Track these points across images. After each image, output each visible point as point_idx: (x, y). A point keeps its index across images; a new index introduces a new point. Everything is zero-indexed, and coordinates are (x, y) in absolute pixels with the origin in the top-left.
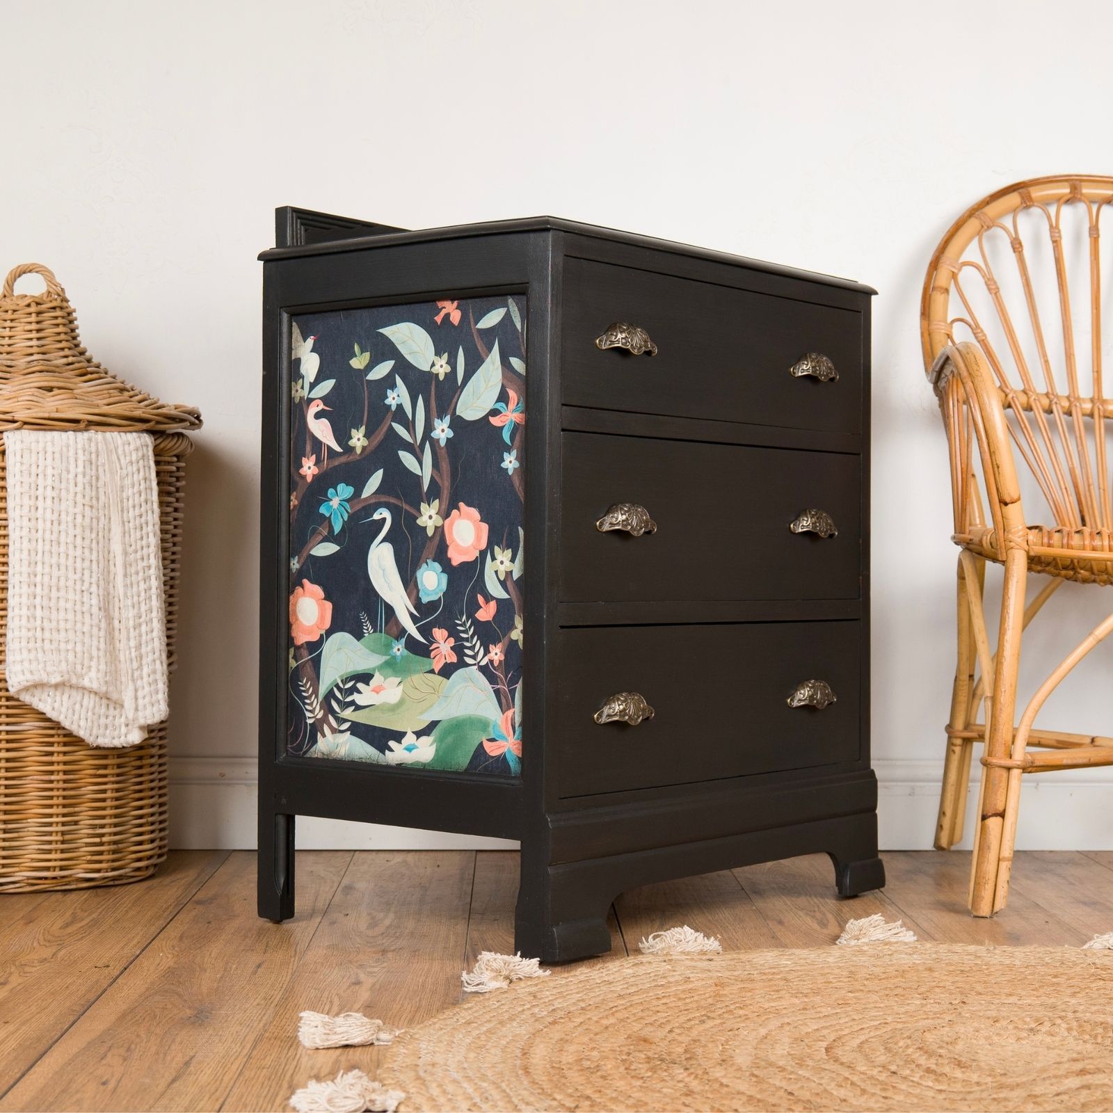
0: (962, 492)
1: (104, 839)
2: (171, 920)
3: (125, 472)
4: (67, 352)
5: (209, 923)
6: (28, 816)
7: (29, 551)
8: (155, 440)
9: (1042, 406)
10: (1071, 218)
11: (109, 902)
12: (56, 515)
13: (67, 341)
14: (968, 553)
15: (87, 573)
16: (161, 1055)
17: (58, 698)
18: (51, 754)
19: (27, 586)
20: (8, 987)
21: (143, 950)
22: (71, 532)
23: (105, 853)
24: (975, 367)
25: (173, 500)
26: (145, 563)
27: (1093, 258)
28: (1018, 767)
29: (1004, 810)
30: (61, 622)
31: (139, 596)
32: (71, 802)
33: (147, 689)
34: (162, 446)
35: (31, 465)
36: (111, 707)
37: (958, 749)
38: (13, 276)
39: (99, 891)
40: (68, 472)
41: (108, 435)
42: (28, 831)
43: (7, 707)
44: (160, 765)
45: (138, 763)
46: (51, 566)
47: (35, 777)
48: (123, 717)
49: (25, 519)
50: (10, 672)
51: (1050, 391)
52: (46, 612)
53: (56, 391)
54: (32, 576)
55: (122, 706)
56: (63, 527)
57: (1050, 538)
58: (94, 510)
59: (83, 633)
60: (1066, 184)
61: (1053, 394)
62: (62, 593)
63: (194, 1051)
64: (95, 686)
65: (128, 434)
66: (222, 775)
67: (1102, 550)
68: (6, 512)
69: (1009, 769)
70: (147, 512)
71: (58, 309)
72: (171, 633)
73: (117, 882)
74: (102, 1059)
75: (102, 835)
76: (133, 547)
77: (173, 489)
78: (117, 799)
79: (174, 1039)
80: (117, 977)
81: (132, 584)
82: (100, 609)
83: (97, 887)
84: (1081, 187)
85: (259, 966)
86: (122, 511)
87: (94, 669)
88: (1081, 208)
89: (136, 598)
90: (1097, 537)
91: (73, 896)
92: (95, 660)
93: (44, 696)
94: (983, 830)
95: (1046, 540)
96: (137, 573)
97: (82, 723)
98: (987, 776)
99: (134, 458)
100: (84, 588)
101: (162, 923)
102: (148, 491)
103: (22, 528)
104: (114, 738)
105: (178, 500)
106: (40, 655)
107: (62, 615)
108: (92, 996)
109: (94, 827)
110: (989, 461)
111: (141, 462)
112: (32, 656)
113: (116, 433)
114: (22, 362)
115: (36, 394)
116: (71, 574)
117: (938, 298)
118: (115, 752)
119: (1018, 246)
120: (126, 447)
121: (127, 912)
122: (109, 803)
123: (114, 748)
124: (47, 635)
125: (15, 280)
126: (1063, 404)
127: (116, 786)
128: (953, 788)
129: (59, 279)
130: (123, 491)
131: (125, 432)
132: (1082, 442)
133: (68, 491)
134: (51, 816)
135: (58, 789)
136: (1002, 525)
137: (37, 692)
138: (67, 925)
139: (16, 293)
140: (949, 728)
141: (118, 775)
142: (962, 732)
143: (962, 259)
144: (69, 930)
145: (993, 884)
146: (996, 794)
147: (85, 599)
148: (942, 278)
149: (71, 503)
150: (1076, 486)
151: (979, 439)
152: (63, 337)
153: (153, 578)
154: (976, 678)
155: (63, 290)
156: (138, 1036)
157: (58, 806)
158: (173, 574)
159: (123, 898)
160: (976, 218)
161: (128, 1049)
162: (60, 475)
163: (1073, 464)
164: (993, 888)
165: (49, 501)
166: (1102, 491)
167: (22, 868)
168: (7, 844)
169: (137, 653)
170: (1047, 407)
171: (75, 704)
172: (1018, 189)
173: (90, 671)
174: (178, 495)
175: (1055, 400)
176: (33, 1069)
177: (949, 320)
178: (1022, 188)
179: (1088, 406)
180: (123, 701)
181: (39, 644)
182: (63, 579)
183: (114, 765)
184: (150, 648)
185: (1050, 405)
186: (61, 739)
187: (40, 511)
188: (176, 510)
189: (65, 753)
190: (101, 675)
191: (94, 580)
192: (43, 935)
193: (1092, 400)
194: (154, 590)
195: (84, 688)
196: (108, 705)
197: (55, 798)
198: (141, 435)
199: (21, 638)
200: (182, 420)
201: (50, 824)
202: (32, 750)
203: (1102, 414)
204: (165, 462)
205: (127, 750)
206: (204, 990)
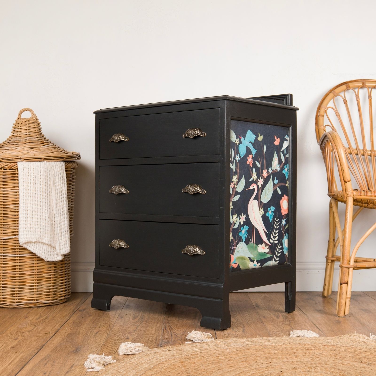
0: (331, 179)
1: (50, 290)
2: (71, 317)
3: (56, 174)
4: (38, 136)
5: (83, 318)
7: (26, 200)
8: (66, 164)
9: (354, 152)
10: (362, 93)
11: (51, 311)
12: (34, 188)
13: (38, 132)
14: (333, 199)
15: (44, 206)
16: (64, 364)
17: (35, 246)
18: (33, 264)
19: (25, 211)
20: (18, 340)
21: (61, 327)
22: (39, 194)
23: (51, 295)
26: (62, 203)
27: (370, 105)
28: (352, 268)
29: (348, 282)
30: (36, 222)
31: (60, 213)
32: (40, 279)
33: (63, 243)
34: (68, 165)
35: (26, 173)
36: (52, 249)
37: (330, 264)
38: (21, 112)
39: (49, 307)
40: (38, 175)
41: (51, 163)
42: (26, 288)
43: (19, 249)
44: (68, 266)
45: (61, 266)
46: (33, 204)
47: (28, 271)
48: (56, 252)
49: (25, 190)
50: (20, 238)
52: (31, 219)
53: (34, 149)
54: (27, 208)
55: (55, 248)
56: (36, 192)
58: (46, 187)
59: (43, 225)
60: (360, 82)
61: (358, 149)
62: (36, 213)
63: (74, 362)
64: (47, 242)
66: (88, 269)
68: (18, 188)
69: (349, 268)
70: (63, 187)
71: (35, 123)
72: (71, 224)
73: (54, 304)
74: (45, 365)
75: (50, 289)
76: (59, 198)
77: (71, 179)
78: (54, 278)
79: (68, 358)
80: (52, 337)
81: (58, 210)
82: (48, 218)
83: (48, 306)
84: (365, 83)
85: (97, 333)
86: (55, 187)
87: (46, 237)
88: (366, 90)
89: (60, 214)
91: (41, 309)
92: (47, 234)
93: (31, 245)
94: (341, 288)
95: (359, 194)
96: (60, 206)
97: (43, 254)
98: (342, 271)
99: (59, 170)
100: (43, 211)
101: (68, 318)
102: (63, 180)
103: (23, 192)
104: (53, 258)
105: (73, 182)
106: (30, 233)
107: (36, 220)
108: (44, 343)
109: (47, 286)
111: (61, 171)
112: (27, 233)
113: (53, 162)
114: (23, 140)
115: (28, 150)
116: (39, 207)
117: (321, 118)
118: (53, 263)
119: (345, 102)
120: (56, 166)
121: (57, 314)
122: (52, 279)
123: (53, 262)
124: (32, 226)
125: (22, 113)
126: (361, 152)
127: (54, 273)
128: (328, 276)
129: (35, 113)
130: (55, 180)
131: (56, 162)
132: (368, 164)
133: (38, 181)
134: (33, 283)
135: (36, 275)
136: (345, 189)
137: (29, 244)
138: (38, 319)
139: (22, 118)
140: (327, 257)
141: (55, 270)
142: (331, 258)
143: (328, 106)
145: (344, 306)
146: (345, 276)
147: (44, 215)
148: (322, 112)
149: (39, 185)
150: (366, 179)
152: (36, 131)
153: (65, 208)
155: (36, 116)
156: (57, 357)
157: (36, 280)
158: (72, 206)
159: (56, 309)
160: (332, 93)
161: (54, 362)
162: (35, 176)
163: (365, 171)
164: (344, 307)
165: (32, 184)
166: (375, 180)
167: (24, 300)
169: (60, 231)
170: (356, 153)
171: (41, 248)
172: (345, 84)
173: (45, 237)
174: (73, 181)
175: (359, 151)
176: (23, 369)
177: (324, 125)
178: (346, 83)
179: (369, 153)
180: (56, 247)
181: (29, 229)
182: (36, 209)
183: (53, 267)
184: (64, 230)
186: (37, 259)
187: (29, 187)
188: (73, 185)
189: (38, 263)
190: (49, 239)
191: (46, 208)
192: (30, 322)
193: (371, 151)
194: (65, 211)
195: (43, 243)
196: (51, 248)
197: (35, 278)
198: (61, 162)
199: (23, 227)
200: (74, 157)
201: (33, 286)
202: (27, 263)
203: (374, 155)
204: (69, 170)
205: (57, 262)
206: (79, 341)
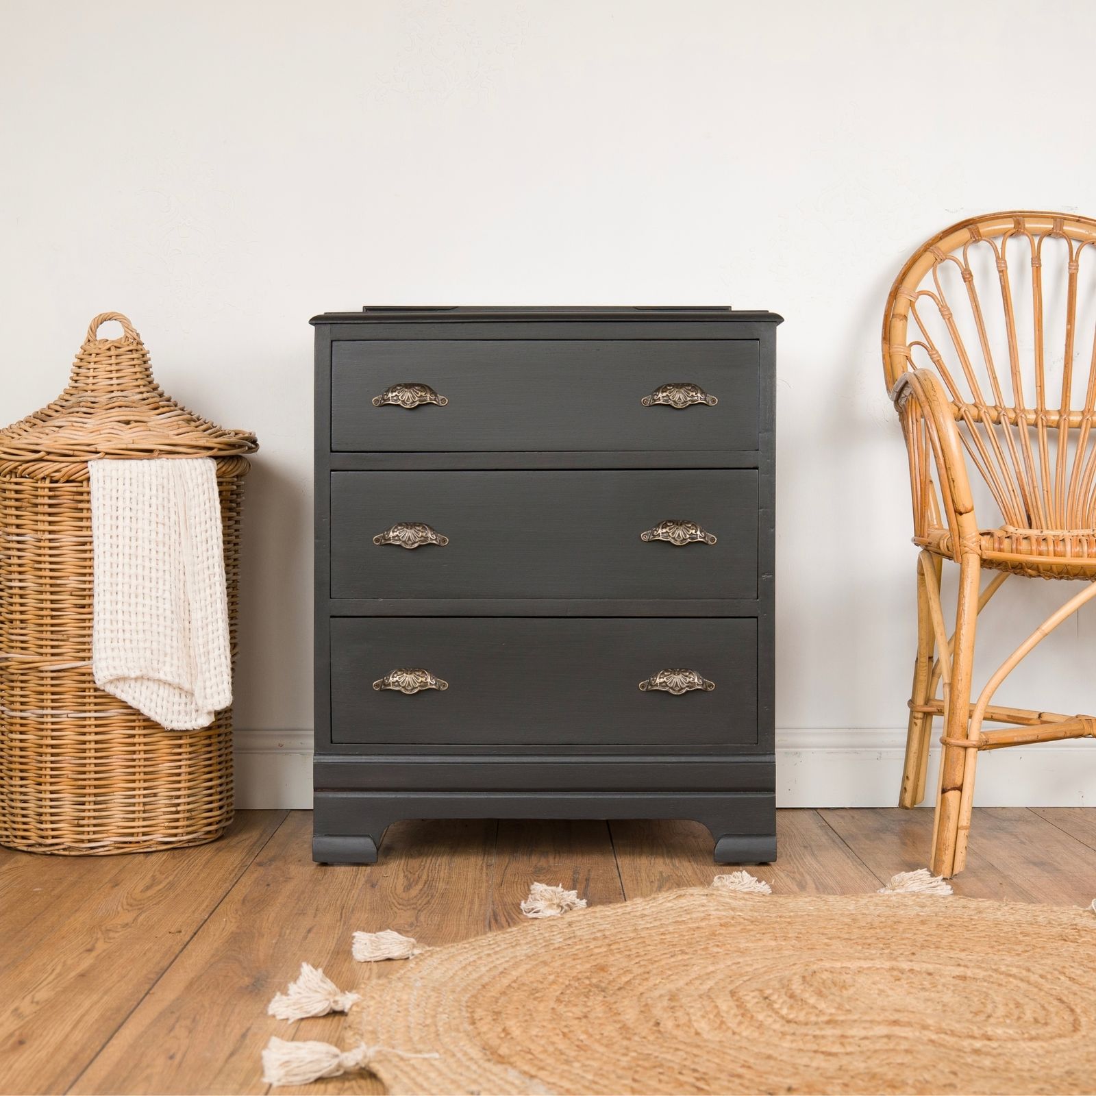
0: (921, 501)
1: (179, 808)
2: (236, 883)
3: (192, 493)
4: (142, 389)
5: (268, 885)
6: (114, 789)
7: (111, 564)
8: (218, 464)
9: (991, 417)
10: (1015, 249)
11: (184, 865)
12: (134, 531)
13: (142, 379)
14: (927, 554)
15: (161, 582)
16: (222, 1027)
17: (138, 690)
18: (133, 736)
19: (109, 594)
20: (94, 954)
21: (211, 914)
22: (147, 547)
23: (181, 820)
24: (932, 393)
25: (235, 514)
26: (211, 572)
27: (1035, 285)
28: (974, 747)
29: (962, 785)
30: (139, 624)
31: (205, 600)
32: (150, 777)
33: (214, 680)
34: (224, 469)
35: (111, 490)
36: (183, 696)
37: (919, 722)
38: (96, 324)
39: (176, 852)
40: (144, 495)
41: (177, 462)
43: (95, 697)
44: (227, 742)
45: (207, 742)
46: (130, 577)
47: (120, 756)
48: (194, 704)
49: (108, 537)
50: (96, 668)
51: (998, 404)
52: (127, 617)
53: (133, 424)
54: (114, 586)
55: (193, 695)
56: (140, 542)
57: (1000, 543)
58: (166, 527)
59: (159, 631)
60: (1011, 219)
61: (1001, 407)
62: (140, 599)
63: (251, 1022)
64: (169, 678)
65: (195, 461)
66: (281, 746)
67: (1048, 555)
68: (91, 530)
69: (966, 748)
70: (211, 527)
71: (134, 352)
73: (191, 844)
74: (169, 1029)
75: (178, 805)
76: (200, 558)
77: (234, 505)
78: (190, 773)
79: (234, 1009)
80: (188, 943)
81: (199, 590)
82: (172, 612)
83: (175, 849)
84: (1024, 222)
85: (309, 931)
87: (168, 664)
88: (1025, 240)
89: (203, 602)
90: (1043, 543)
91: (153, 858)
92: (169, 656)
93: (128, 685)
94: (944, 801)
95: (997, 545)
96: (204, 580)
97: (159, 710)
98: (947, 754)
99: (200, 481)
100: (158, 595)
101: (228, 885)
102: (213, 509)
103: (104, 544)
104: (186, 722)
106: (122, 653)
107: (140, 618)
108: (166, 963)
109: (171, 797)
110: (946, 476)
111: (206, 484)
112: (115, 653)
113: (184, 460)
114: (103, 399)
115: (115, 427)
116: (147, 584)
117: (897, 324)
118: (187, 734)
119: (968, 276)
120: (193, 471)
121: (198, 874)
122: (183, 777)
123: (187, 731)
124: (127, 635)
125: (98, 327)
126: (1010, 415)
127: (189, 762)
128: (916, 755)
129: (134, 325)
130: (190, 510)
131: (192, 459)
132: (1027, 449)
133: (144, 512)
134: (134, 789)
135: (142, 766)
136: (956, 532)
137: (121, 685)
138: (148, 888)
139: (98, 338)
140: (911, 703)
141: (190, 753)
142: (922, 706)
143: (919, 289)
144: (149, 893)
145: (953, 850)
146: (954, 770)
147: (160, 605)
148: (901, 306)
149: (147, 522)
150: (1023, 490)
151: (936, 457)
152: (138, 376)
153: (218, 584)
154: (935, 660)
155: (138, 334)
156: (203, 1006)
157: (142, 781)
159: (195, 860)
160: (931, 252)
161: (194, 1020)
162: (137, 498)
163: (1019, 469)
164: (953, 853)
165: (127, 520)
166: (1045, 492)
167: (110, 835)
168: (97, 814)
169: (205, 649)
170: (995, 419)
171: (152, 694)
172: (967, 225)
173: (165, 665)
174: (239, 509)
175: (1003, 412)
177: (908, 343)
178: (971, 224)
179: (1032, 417)
180: (193, 691)
181: (121, 643)
182: (140, 588)
183: (187, 744)
184: (215, 644)
185: (999, 416)
186: (142, 724)
187: (120, 529)
188: (237, 522)
189: (145, 736)
190: (174, 669)
191: (167, 587)
192: (127, 899)
193: (1036, 412)
194: (218, 595)
195: (159, 680)
196: (180, 694)
197: (137, 774)
198: (206, 460)
199: (105, 638)
200: (241, 446)
201: (134, 797)
202: (117, 734)
203: (1044, 424)
204: (227, 482)
205: (197, 732)
206: (262, 956)
